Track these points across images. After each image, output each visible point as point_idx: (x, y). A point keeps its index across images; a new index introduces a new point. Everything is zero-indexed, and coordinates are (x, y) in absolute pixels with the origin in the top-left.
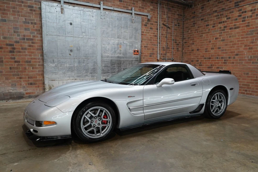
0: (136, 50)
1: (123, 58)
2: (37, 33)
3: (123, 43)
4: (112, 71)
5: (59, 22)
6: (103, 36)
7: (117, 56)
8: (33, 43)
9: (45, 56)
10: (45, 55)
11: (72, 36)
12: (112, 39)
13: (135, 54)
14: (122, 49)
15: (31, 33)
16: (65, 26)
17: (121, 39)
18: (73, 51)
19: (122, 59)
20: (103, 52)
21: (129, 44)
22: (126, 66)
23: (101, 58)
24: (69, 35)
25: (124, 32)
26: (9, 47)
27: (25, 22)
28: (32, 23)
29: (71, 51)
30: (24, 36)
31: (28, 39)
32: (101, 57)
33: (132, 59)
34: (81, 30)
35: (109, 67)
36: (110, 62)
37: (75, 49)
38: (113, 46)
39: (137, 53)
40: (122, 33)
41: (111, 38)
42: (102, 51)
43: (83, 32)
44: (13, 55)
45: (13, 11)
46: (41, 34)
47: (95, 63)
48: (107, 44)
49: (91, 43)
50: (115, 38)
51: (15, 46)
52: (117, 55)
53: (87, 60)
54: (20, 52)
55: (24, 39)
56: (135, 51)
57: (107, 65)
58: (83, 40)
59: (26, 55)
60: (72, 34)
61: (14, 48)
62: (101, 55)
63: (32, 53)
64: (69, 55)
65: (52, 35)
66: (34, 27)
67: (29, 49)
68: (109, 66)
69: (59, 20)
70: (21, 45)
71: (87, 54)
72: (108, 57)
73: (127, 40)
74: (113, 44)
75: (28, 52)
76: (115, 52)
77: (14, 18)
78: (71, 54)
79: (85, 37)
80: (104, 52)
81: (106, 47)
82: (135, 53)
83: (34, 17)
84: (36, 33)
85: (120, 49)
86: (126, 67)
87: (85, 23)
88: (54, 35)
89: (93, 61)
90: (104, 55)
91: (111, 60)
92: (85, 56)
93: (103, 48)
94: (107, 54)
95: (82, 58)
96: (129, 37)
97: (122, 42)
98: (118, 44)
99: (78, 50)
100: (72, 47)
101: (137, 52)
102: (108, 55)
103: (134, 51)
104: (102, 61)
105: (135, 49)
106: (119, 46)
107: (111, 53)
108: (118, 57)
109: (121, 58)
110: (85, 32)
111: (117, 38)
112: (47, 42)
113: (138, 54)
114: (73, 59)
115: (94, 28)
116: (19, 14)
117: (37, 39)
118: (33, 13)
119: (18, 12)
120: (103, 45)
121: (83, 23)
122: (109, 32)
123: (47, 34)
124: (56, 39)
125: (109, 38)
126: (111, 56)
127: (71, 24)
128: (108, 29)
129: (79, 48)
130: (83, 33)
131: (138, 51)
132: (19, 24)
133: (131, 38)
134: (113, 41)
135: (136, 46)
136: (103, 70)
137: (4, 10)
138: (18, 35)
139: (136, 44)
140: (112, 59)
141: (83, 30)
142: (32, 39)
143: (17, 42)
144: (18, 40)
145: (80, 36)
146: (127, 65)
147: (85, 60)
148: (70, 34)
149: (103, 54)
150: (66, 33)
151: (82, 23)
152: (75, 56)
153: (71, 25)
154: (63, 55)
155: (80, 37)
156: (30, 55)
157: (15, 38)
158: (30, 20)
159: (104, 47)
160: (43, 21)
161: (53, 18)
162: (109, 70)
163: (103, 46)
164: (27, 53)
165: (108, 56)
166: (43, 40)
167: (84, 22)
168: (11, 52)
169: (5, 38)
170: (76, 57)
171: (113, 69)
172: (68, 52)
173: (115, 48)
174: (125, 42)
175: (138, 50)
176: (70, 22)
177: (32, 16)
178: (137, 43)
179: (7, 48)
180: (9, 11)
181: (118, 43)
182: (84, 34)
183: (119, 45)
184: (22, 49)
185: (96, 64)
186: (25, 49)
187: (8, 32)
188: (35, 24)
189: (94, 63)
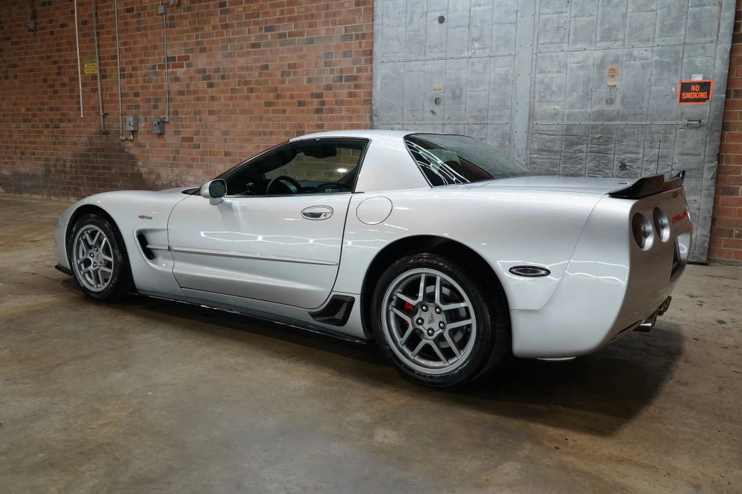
0: (698, 78)
1: (624, 117)
2: (366, 61)
3: (630, 56)
4: (566, 170)
5: (411, 20)
6: (541, 41)
7: (594, 112)
8: (356, 87)
9: (375, 118)
10: (376, 116)
11: (443, 55)
12: (579, 46)
13: (687, 100)
14: (623, 81)
15: (354, 62)
16: (426, 30)
17: (616, 40)
18: (442, 103)
19: (619, 122)
20: (536, 100)
21: (658, 58)
22: (632, 153)
23: (529, 122)
24: (433, 56)
25: (639, 9)
26: (316, 101)
27: (344, 36)
28: (357, 37)
29: (437, 101)
30: (341, 71)
31: (348, 79)
32: (530, 117)
33: (666, 123)
34: (470, 33)
35: (556, 152)
36: (561, 133)
37: (449, 94)
38: (582, 73)
39: (703, 95)
40: (624, 16)
41: (575, 42)
42: (534, 98)
43: (473, 40)
44: (321, 119)
45: (327, 15)
46: (371, 61)
47: (507, 138)
48: (555, 70)
49: (498, 69)
50: (591, 41)
51: (326, 97)
52: (596, 108)
53: (481, 129)
54: (331, 111)
55: (340, 79)
56: (686, 87)
57: (549, 144)
58: (473, 64)
59: (342, 118)
60: (441, 52)
61: (323, 103)
62: (530, 108)
63: (354, 111)
64: (431, 114)
65: (393, 61)
66: (360, 46)
67: (350, 103)
68: (557, 148)
69: (412, 14)
70: (335, 96)
71: (480, 111)
72: (554, 116)
73: (648, 40)
74: (582, 67)
75: (348, 110)
76: (587, 95)
77: (327, 30)
78: (437, 109)
79: (479, 53)
80: (542, 97)
81: (552, 78)
82: (688, 95)
83: (362, 19)
84: (363, 62)
85: (611, 83)
86: (633, 156)
87: (482, 8)
88: (397, 60)
89: (501, 131)
90: (541, 108)
91: (569, 128)
92: (474, 117)
93: (537, 86)
94: (552, 107)
95: (466, 122)
96: (661, 29)
97: (621, 52)
98: (602, 65)
99: (456, 97)
100: (441, 89)
101: (702, 90)
102: (556, 107)
103: (683, 84)
104: (531, 132)
105: (690, 77)
106: (606, 71)
107: (569, 100)
108: (600, 115)
109: (613, 119)
110: (479, 39)
111: (598, 38)
112: (381, 83)
113: (704, 100)
114: (440, 126)
115: (512, 18)
116: (336, 20)
117: (364, 74)
118: (359, 11)
119: (334, 14)
120: (541, 72)
121: (478, 8)
122: (565, 22)
123: (383, 59)
124: (402, 71)
125: (565, 47)
126: (567, 111)
127: (441, 20)
128: (562, 12)
129: (458, 92)
130: (475, 43)
131: (705, 86)
132: (333, 43)
133: (670, 29)
134: (580, 56)
135: (699, 61)
136: (533, 163)
137: (312, 16)
138: (332, 72)
139: (701, 51)
140: (570, 123)
141: (475, 33)
142: (355, 78)
143: (329, 88)
144: (331, 82)
145: (465, 54)
146: (638, 146)
147: (477, 127)
148: (436, 50)
149: (537, 104)
150: (428, 50)
151: (473, 9)
152: (446, 118)
153: (441, 23)
154: (416, 113)
155: (463, 55)
156: (350, 118)
157: (328, 77)
158: (355, 29)
159: (541, 82)
160: (375, 27)
161: (399, 13)
162: (554, 165)
163: (539, 76)
164: (344, 113)
165: (554, 112)
166: (374, 77)
167: (480, 5)
168: (318, 111)
169: (310, 80)
170: (449, 118)
171: (571, 161)
172: (429, 105)
173: (588, 81)
174: (636, 53)
175: (704, 78)
176: (438, 14)
177: (359, 17)
178: (703, 47)
179: (312, 103)
180: (319, 16)
181: (603, 59)
182: (476, 45)
183: (608, 68)
184: (337, 103)
185: (507, 143)
186: (342, 103)
187: (316, 67)
188: (364, 36)
189: (503, 138)
